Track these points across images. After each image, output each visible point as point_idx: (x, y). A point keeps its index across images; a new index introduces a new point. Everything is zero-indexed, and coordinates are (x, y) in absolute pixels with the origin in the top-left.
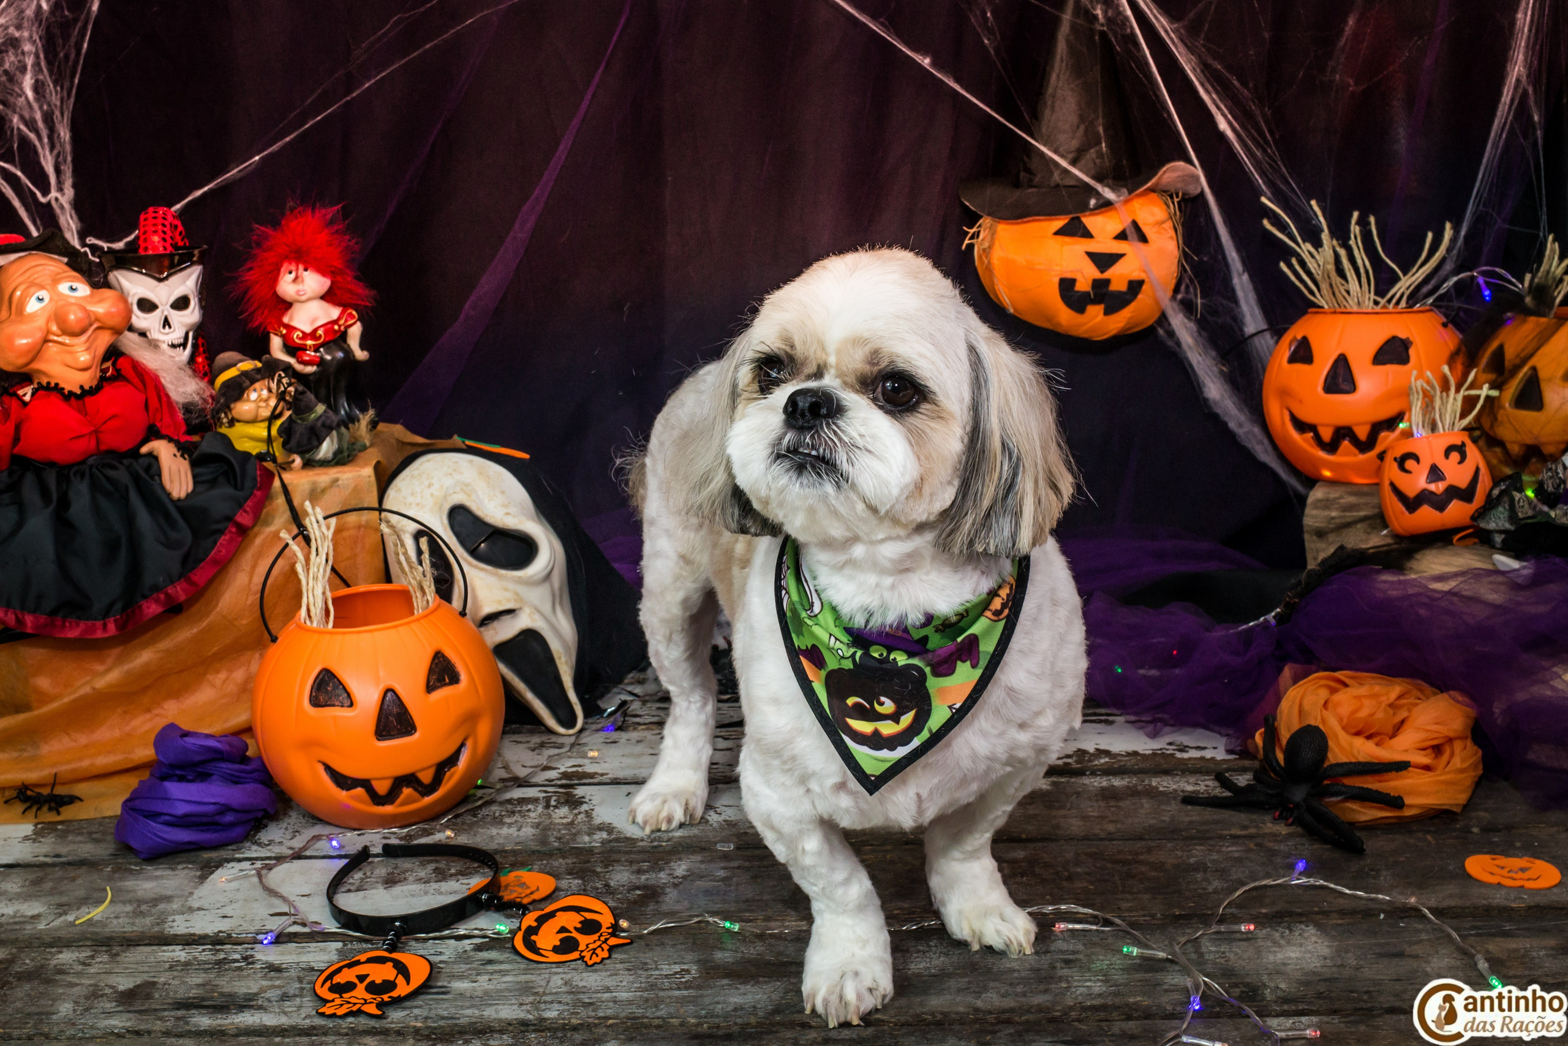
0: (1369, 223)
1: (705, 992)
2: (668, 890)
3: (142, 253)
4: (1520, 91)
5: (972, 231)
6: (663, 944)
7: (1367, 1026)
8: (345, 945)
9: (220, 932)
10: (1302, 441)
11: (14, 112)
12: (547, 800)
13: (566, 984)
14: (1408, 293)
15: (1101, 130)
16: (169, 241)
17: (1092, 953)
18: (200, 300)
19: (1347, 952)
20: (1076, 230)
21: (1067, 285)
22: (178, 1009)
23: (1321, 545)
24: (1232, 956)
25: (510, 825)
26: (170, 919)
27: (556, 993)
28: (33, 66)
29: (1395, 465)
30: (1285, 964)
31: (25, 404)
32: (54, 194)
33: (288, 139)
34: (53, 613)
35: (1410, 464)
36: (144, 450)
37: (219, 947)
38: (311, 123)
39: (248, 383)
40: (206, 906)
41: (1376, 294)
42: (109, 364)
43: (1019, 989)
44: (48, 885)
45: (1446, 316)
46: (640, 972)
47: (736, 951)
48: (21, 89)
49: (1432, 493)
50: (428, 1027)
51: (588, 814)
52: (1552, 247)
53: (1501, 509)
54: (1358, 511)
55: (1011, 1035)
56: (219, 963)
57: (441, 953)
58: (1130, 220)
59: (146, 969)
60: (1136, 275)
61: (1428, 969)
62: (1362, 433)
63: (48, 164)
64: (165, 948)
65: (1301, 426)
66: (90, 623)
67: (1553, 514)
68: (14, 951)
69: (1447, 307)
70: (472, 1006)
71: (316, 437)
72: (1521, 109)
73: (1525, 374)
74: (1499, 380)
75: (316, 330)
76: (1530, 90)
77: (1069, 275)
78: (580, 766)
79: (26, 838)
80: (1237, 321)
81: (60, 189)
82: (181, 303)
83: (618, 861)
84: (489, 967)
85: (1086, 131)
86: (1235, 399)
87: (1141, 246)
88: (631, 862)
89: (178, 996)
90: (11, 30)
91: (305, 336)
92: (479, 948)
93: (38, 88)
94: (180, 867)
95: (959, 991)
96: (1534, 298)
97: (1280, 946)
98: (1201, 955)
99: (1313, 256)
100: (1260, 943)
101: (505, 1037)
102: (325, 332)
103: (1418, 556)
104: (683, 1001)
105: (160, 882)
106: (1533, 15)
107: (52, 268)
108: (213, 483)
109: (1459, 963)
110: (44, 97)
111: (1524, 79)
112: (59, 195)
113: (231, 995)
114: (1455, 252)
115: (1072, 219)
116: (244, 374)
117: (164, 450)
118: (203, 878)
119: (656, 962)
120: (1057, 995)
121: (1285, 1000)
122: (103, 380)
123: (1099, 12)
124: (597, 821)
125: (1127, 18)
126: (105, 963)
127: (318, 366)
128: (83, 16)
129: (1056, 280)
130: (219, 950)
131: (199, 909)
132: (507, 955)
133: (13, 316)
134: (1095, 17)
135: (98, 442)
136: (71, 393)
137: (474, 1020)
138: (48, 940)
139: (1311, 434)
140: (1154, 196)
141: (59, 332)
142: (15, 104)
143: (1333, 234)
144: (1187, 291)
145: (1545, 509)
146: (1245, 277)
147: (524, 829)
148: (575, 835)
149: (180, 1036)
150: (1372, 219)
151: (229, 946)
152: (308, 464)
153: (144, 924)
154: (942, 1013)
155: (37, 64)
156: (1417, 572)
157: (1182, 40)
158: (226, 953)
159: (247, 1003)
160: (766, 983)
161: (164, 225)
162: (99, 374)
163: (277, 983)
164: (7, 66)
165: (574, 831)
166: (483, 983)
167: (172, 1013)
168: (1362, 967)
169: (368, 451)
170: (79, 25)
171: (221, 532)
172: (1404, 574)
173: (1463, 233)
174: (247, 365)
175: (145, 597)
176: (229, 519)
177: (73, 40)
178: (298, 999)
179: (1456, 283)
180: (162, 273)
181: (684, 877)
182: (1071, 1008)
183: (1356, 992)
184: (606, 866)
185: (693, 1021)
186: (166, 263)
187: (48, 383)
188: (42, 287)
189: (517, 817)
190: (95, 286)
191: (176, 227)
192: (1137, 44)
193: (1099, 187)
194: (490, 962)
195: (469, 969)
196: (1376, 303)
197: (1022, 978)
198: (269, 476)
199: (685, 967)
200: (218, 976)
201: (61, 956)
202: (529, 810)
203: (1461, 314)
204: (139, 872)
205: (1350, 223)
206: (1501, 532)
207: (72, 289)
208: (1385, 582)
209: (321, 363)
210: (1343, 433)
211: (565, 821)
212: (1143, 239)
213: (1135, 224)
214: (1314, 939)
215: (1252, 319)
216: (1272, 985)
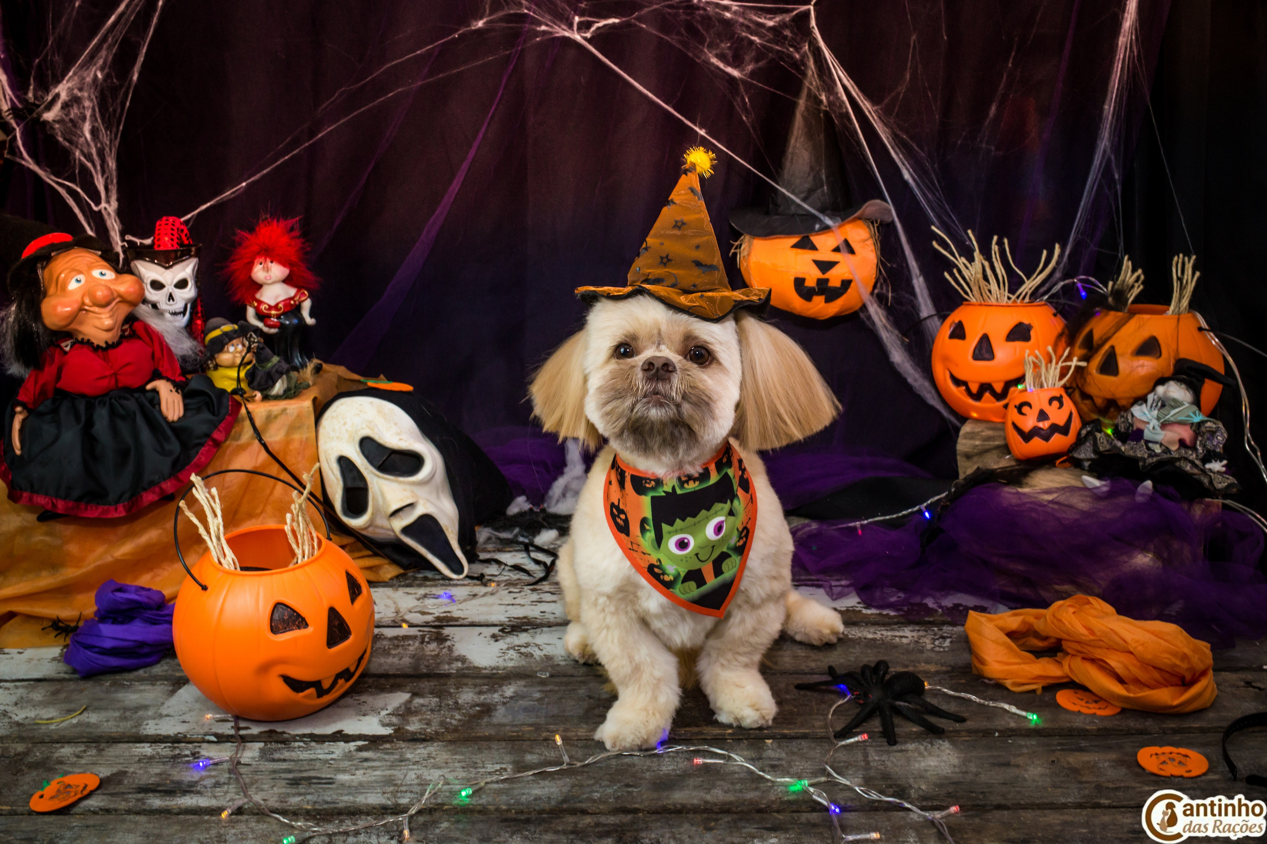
0: (1004, 244)
1: (515, 786)
2: (498, 707)
3: (157, 249)
4: (1106, 158)
5: (736, 244)
6: (490, 748)
7: (981, 819)
8: (266, 745)
9: (179, 733)
10: (958, 393)
11: (77, 147)
12: (423, 637)
13: (418, 778)
14: (1030, 292)
15: (824, 177)
16: (176, 240)
17: (792, 760)
18: (196, 282)
19: (970, 761)
20: (805, 244)
21: (799, 283)
22: (139, 793)
23: (968, 464)
24: (889, 764)
25: (394, 656)
26: (145, 723)
27: (410, 785)
28: (91, 116)
29: (1016, 410)
30: (926, 771)
31: (66, 353)
32: (103, 205)
33: (265, 172)
34: (79, 499)
35: (1025, 409)
36: (149, 387)
37: (176, 745)
38: (282, 160)
39: (227, 340)
40: (172, 713)
41: (1009, 292)
42: (126, 327)
43: (738, 787)
44: (63, 696)
45: (1056, 308)
46: (471, 769)
47: (541, 755)
48: (82, 132)
49: (1041, 429)
50: (315, 810)
51: (450, 649)
52: (1127, 264)
53: (1088, 444)
54: (994, 441)
55: (728, 822)
56: (175, 757)
57: (333, 752)
58: (843, 239)
59: (122, 761)
60: (847, 276)
61: (1026, 776)
62: (998, 388)
63: (100, 183)
64: (138, 745)
65: (957, 382)
66: (105, 507)
67: (1123, 449)
68: (30, 745)
69: (1057, 303)
70: (349, 794)
71: (271, 380)
72: (1107, 171)
73: (1106, 351)
74: (1089, 354)
75: (277, 304)
76: (1113, 157)
77: (800, 276)
78: (449, 612)
79: (54, 659)
80: (916, 309)
81: (108, 202)
82: (182, 284)
83: (466, 684)
84: (365, 764)
85: (814, 177)
86: (911, 362)
87: (851, 256)
88: (475, 686)
89: (141, 782)
90: (76, 91)
91: (270, 308)
92: (360, 749)
93: (94, 132)
94: (158, 683)
95: (696, 787)
96: (1113, 299)
97: (924, 757)
98: (868, 763)
99: (967, 268)
100: (910, 754)
101: (369, 818)
102: (285, 306)
103: (1032, 475)
104: (499, 792)
105: (143, 694)
106: (1115, 107)
107: (89, 259)
108: (199, 410)
109: (1048, 771)
110: (98, 138)
111: (1109, 151)
112: (107, 206)
113: (179, 783)
114: (1062, 265)
115: (803, 238)
116: (225, 334)
117: (163, 387)
118: (173, 692)
119: (483, 762)
120: (764, 792)
121: (925, 798)
122: (122, 337)
123: (823, 98)
124: (456, 654)
125: (843, 102)
126: (93, 756)
127: (279, 328)
128: (126, 84)
129: (792, 278)
130: (175, 748)
131: (167, 716)
132: (379, 755)
133: (59, 292)
134: (821, 101)
135: (117, 381)
136: (98, 346)
137: (349, 805)
138: (56, 737)
139: (964, 388)
140: (860, 222)
141: (90, 304)
142: (77, 142)
143: (981, 252)
144: (882, 288)
145: (1119, 444)
146: (921, 279)
147: (404, 659)
148: (439, 664)
149: (138, 813)
150: (1006, 241)
151: (183, 745)
152: (266, 398)
153: (125, 727)
154: (681, 804)
155: (93, 115)
156: (1031, 486)
157: (880, 118)
158: (181, 750)
159: (188, 789)
160: (560, 779)
161: (172, 229)
162: (119, 333)
163: (213, 773)
164: (72, 116)
165: (438, 661)
166: (360, 776)
167: (135, 796)
168: (980, 773)
169: (311, 388)
170: (124, 90)
171: (201, 445)
172: (1021, 487)
173: (1067, 252)
174: (228, 327)
175: (145, 489)
176: (208, 435)
177: (119, 100)
178: (226, 787)
179: (1063, 287)
180: (168, 263)
181: (511, 698)
182: (773, 802)
183: (975, 792)
184: (458, 688)
185: (504, 807)
186: (173, 255)
187: (83, 339)
188: (80, 272)
189: (400, 650)
190: (118, 271)
191: (182, 231)
192: (850, 119)
193: (821, 216)
194: (366, 760)
195: (351, 765)
196: (1009, 298)
197: (740, 779)
198: (238, 406)
199: (504, 766)
200: (172, 767)
201: (62, 750)
202: (409, 645)
203: (1066, 307)
204: (129, 687)
205: (991, 243)
206: (1088, 460)
207: (102, 274)
208: (1009, 493)
209: (281, 326)
210: (986, 387)
211: (433, 653)
212: (851, 251)
213: (846, 242)
214: (948, 751)
215: (926, 308)
216: (916, 786)
